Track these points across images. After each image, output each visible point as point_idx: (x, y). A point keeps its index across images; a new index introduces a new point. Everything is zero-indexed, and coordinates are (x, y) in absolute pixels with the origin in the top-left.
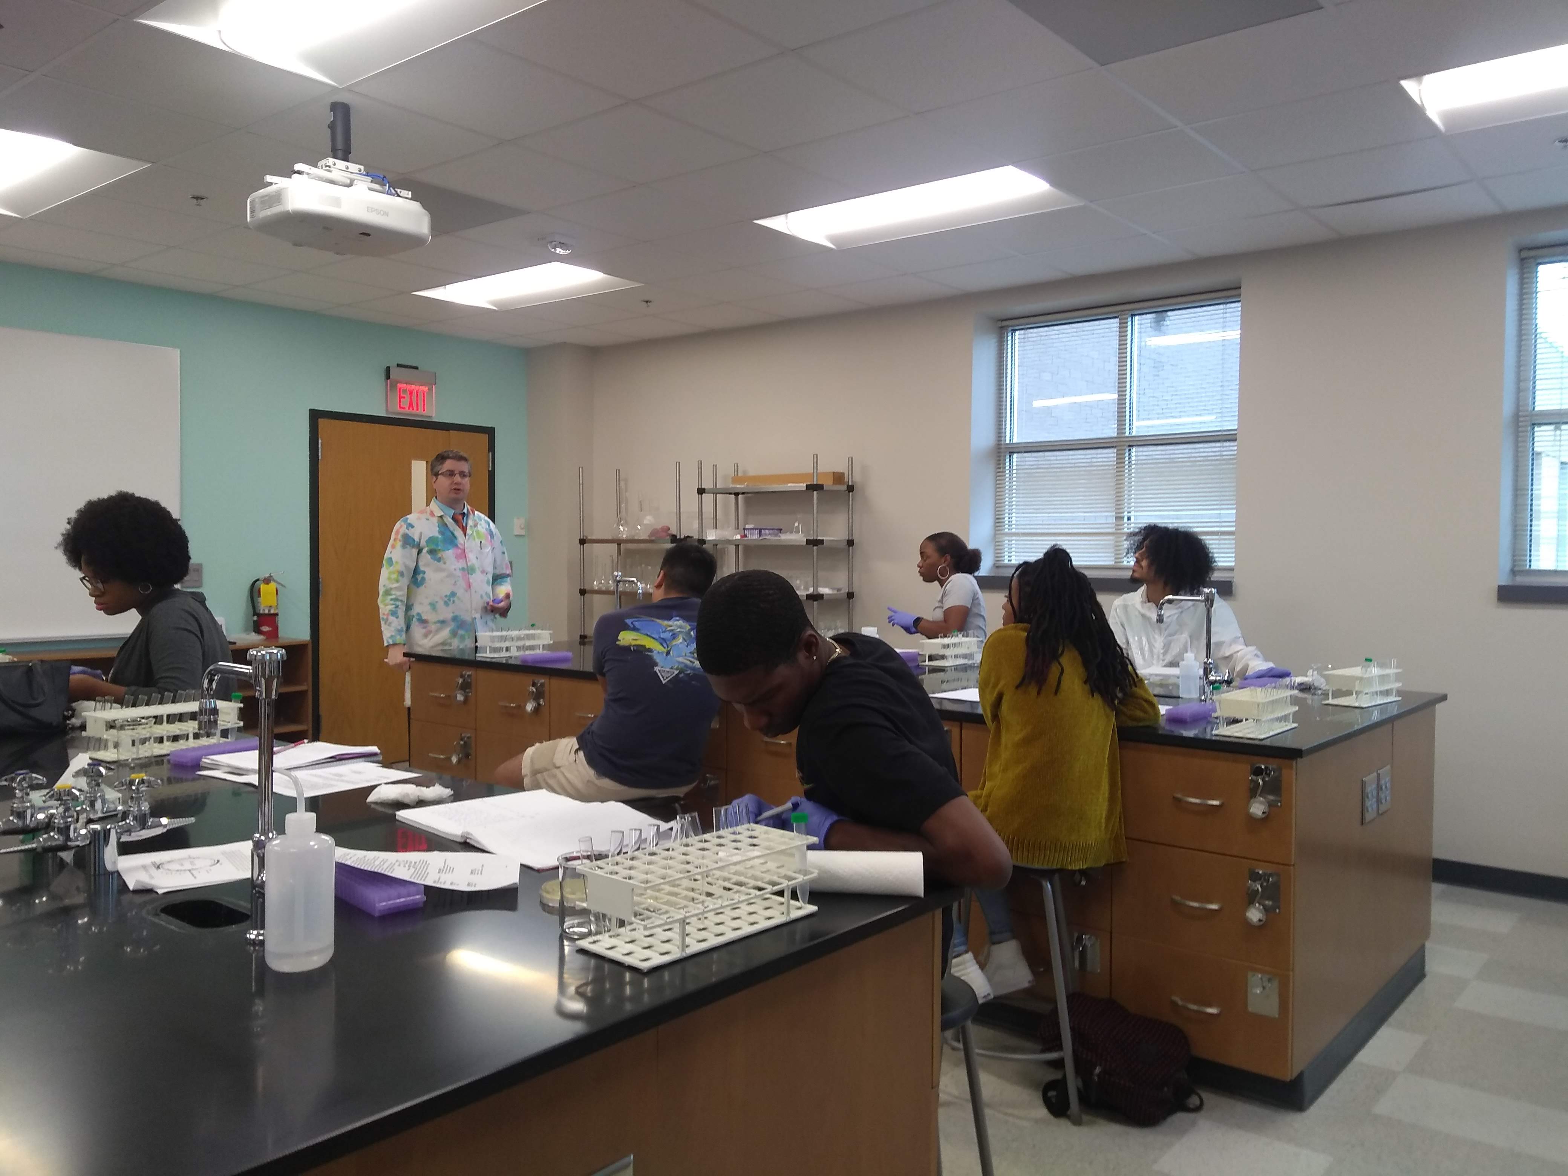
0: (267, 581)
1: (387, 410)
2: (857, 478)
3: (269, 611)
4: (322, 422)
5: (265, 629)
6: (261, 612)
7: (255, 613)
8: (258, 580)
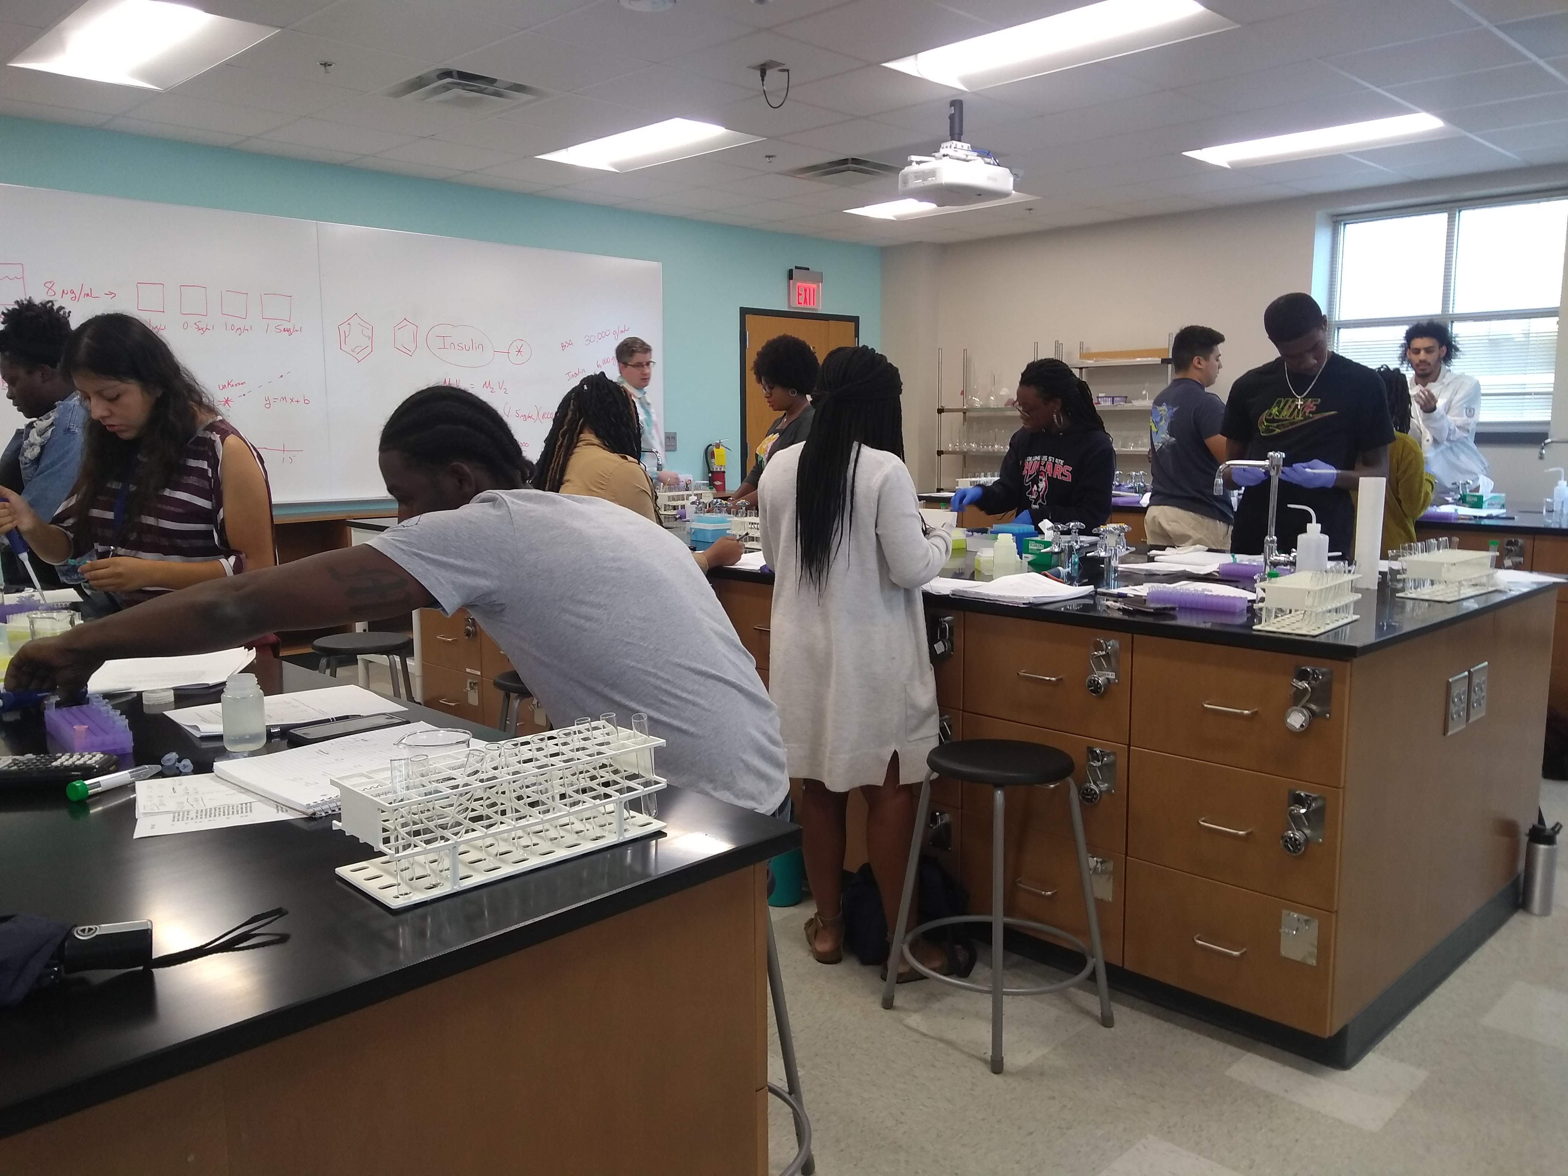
0: (718, 446)
1: (789, 306)
3: (721, 469)
4: (748, 317)
5: (718, 483)
6: (716, 470)
7: (710, 472)
8: (711, 445)
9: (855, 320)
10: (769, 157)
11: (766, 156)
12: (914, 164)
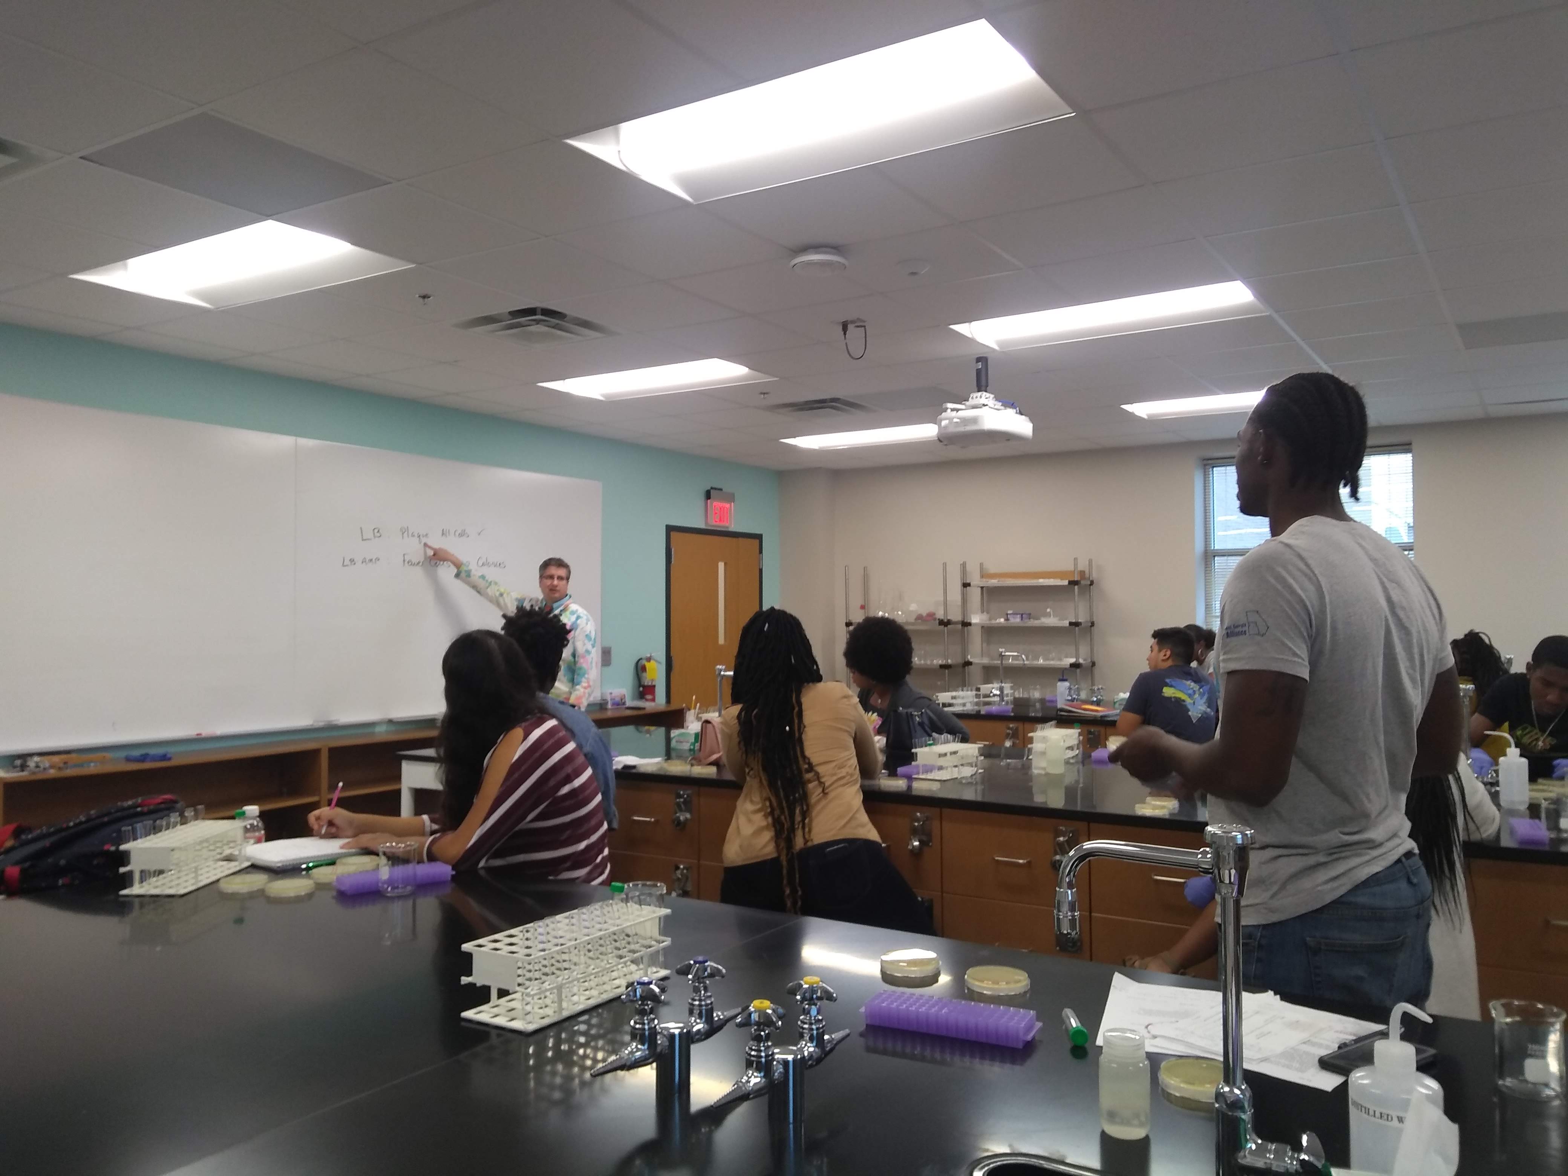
0: (649, 659)
1: (706, 523)
2: (1094, 576)
3: (649, 684)
4: (673, 534)
5: (649, 698)
6: (646, 684)
7: (641, 683)
8: (641, 659)
9: (759, 537)
10: (764, 394)
11: (761, 393)
12: (949, 410)
